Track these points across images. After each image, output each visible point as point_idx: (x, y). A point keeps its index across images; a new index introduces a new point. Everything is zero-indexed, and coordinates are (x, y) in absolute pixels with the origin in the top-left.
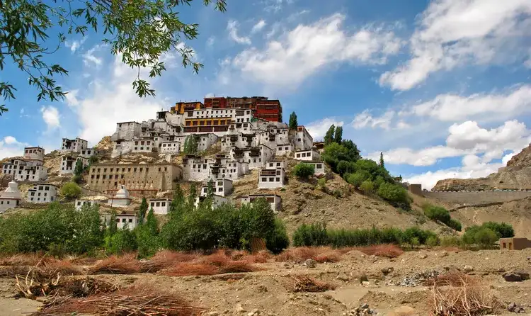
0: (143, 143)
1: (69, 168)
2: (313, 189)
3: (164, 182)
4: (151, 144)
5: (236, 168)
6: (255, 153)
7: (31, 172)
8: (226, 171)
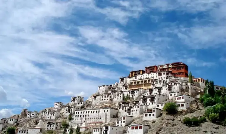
0: (105, 97)
1: (69, 112)
2: (174, 120)
3: (106, 118)
4: (109, 97)
5: (139, 109)
6: (153, 99)
7: (52, 115)
8: (134, 111)
